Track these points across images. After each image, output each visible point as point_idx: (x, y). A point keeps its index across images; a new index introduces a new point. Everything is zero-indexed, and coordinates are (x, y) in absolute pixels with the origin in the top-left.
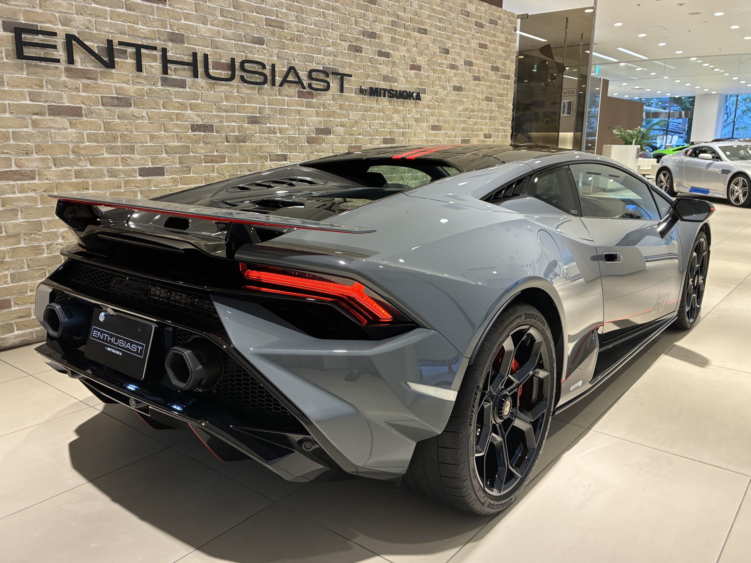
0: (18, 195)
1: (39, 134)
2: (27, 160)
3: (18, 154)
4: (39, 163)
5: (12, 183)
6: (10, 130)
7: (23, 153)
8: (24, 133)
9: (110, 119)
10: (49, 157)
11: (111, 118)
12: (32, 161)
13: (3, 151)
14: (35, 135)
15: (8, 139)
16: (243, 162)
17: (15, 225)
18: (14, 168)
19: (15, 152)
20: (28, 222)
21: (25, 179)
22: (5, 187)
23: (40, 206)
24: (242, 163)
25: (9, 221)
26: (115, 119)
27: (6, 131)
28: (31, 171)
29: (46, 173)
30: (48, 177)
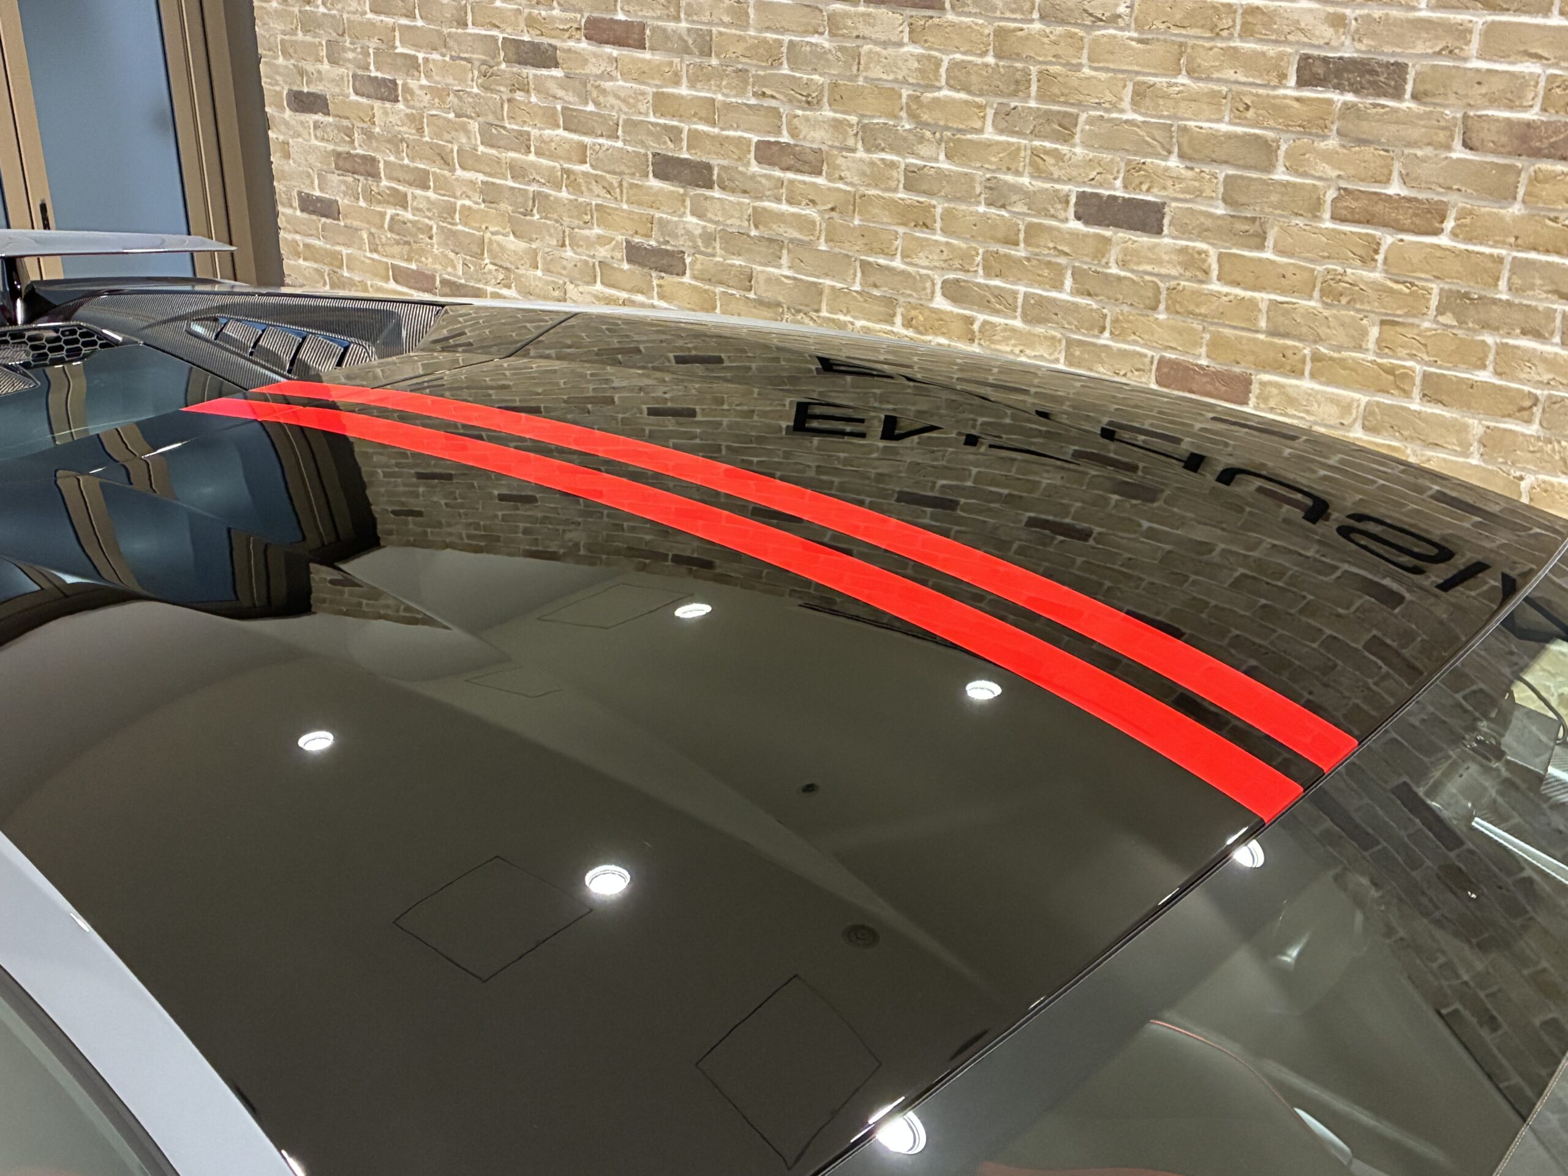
0: (785, 207)
1: (839, 54)
2: (807, 119)
3: (790, 101)
4: (827, 132)
5: (778, 173)
6: (786, 38)
7: (800, 101)
8: (808, 48)
9: (1015, 20)
10: (854, 119)
11: (1018, 16)
12: (815, 124)
13: (764, 90)
14: (830, 57)
15: (776, 62)
16: (1535, 249)
17: (770, 280)
18: (785, 138)
19: (786, 95)
20: (795, 279)
21: (802, 168)
22: (763, 181)
23: (823, 247)
24: (1533, 255)
25: (766, 265)
26: (1032, 21)
27: (775, 40)
28: (814, 151)
29: (840, 161)
30: (843, 174)
